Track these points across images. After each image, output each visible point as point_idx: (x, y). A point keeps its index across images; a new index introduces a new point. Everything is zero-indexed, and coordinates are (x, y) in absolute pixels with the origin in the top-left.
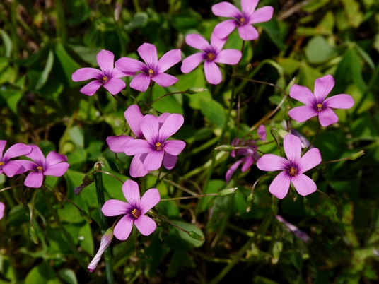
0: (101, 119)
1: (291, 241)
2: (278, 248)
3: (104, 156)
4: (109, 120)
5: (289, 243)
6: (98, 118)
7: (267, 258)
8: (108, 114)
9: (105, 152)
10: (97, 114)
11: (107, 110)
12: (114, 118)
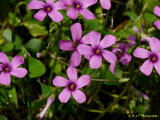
0: (21, 24)
1: (141, 101)
2: (133, 104)
3: (25, 47)
4: (26, 24)
5: (140, 102)
6: (20, 23)
7: (123, 110)
8: (26, 21)
9: (26, 45)
10: (19, 21)
11: (24, 19)
12: (29, 23)
